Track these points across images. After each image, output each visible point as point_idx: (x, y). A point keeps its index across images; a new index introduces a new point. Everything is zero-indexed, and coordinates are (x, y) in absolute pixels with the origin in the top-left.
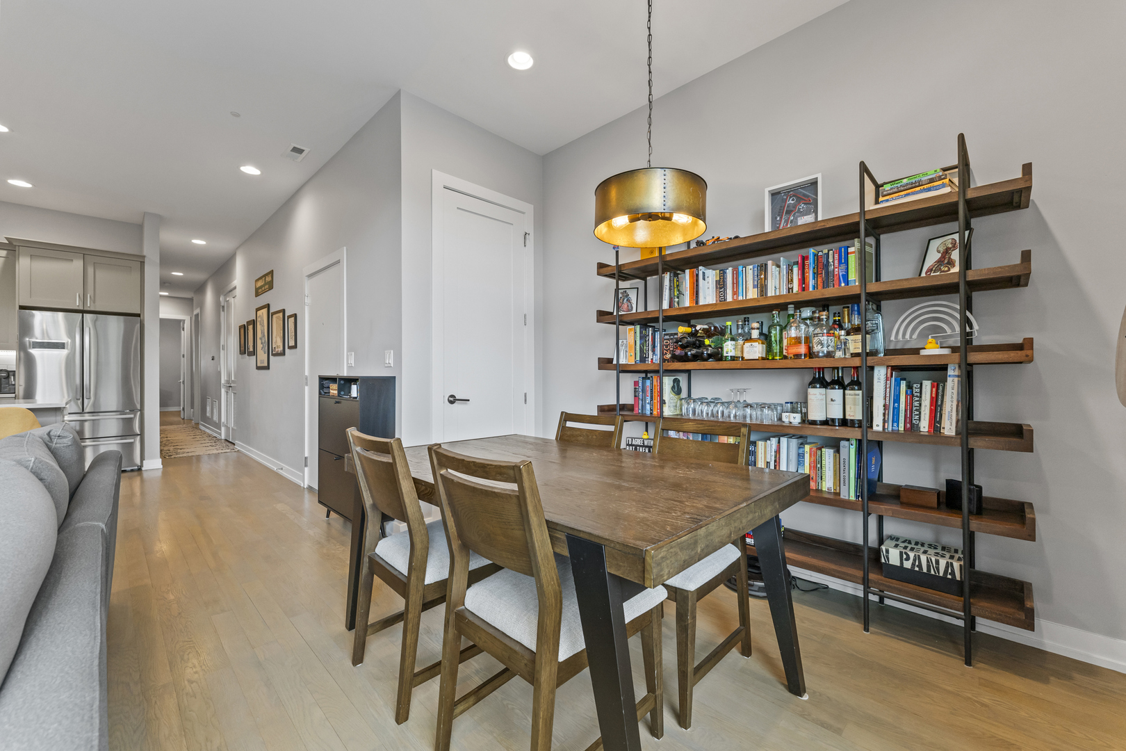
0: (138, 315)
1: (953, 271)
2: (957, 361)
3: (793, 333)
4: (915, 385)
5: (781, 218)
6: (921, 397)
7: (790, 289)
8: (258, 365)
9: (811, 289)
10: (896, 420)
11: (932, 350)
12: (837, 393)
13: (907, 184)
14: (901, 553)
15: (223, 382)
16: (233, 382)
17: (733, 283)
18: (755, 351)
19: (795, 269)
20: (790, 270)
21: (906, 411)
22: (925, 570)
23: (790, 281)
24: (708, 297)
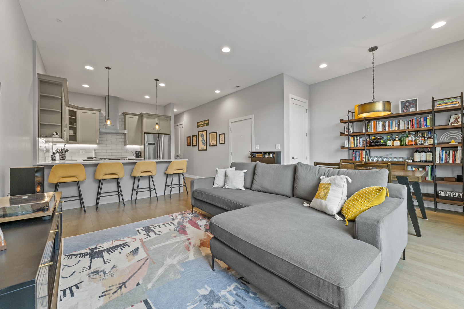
0: (169, 134)
1: (459, 124)
2: (461, 146)
3: (410, 139)
4: (448, 152)
5: (404, 108)
6: (449, 154)
7: (408, 128)
8: (199, 149)
9: (415, 128)
10: (442, 160)
11: (453, 143)
12: (424, 154)
13: (445, 102)
14: (445, 193)
17: (388, 125)
18: (397, 143)
19: (410, 122)
20: (408, 123)
21: (445, 158)
22: (452, 196)
23: (408, 125)
24: (380, 129)
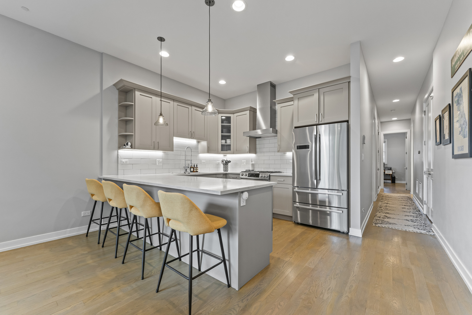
0: (347, 121)
8: (455, 153)
15: (425, 169)
16: (432, 170)
